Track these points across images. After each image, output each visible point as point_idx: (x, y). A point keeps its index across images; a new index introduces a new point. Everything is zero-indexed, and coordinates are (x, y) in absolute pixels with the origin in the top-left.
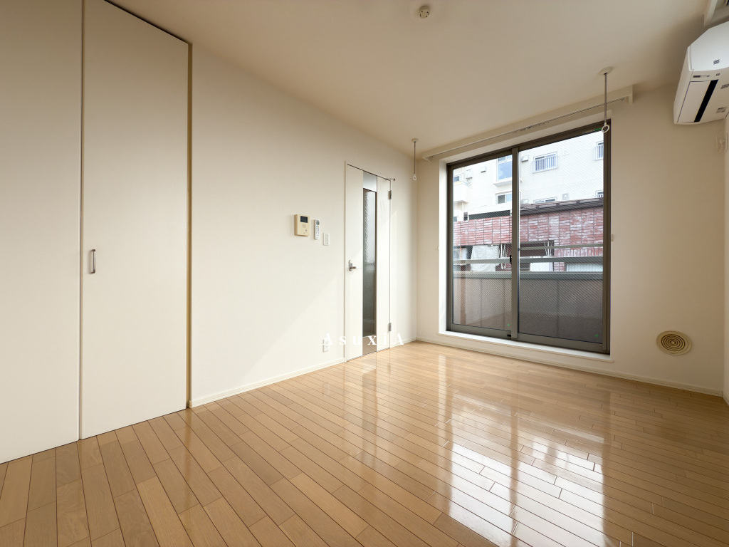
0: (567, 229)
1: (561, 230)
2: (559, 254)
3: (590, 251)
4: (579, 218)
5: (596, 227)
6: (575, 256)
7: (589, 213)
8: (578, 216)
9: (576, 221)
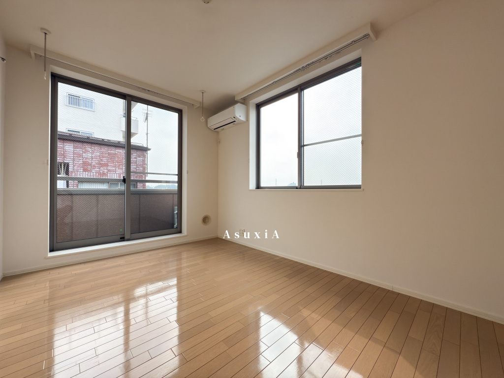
0: (80, 156)
1: (75, 156)
2: (73, 174)
3: (97, 174)
4: (89, 149)
5: (101, 158)
6: (87, 177)
7: (96, 148)
8: (88, 148)
9: (87, 151)
